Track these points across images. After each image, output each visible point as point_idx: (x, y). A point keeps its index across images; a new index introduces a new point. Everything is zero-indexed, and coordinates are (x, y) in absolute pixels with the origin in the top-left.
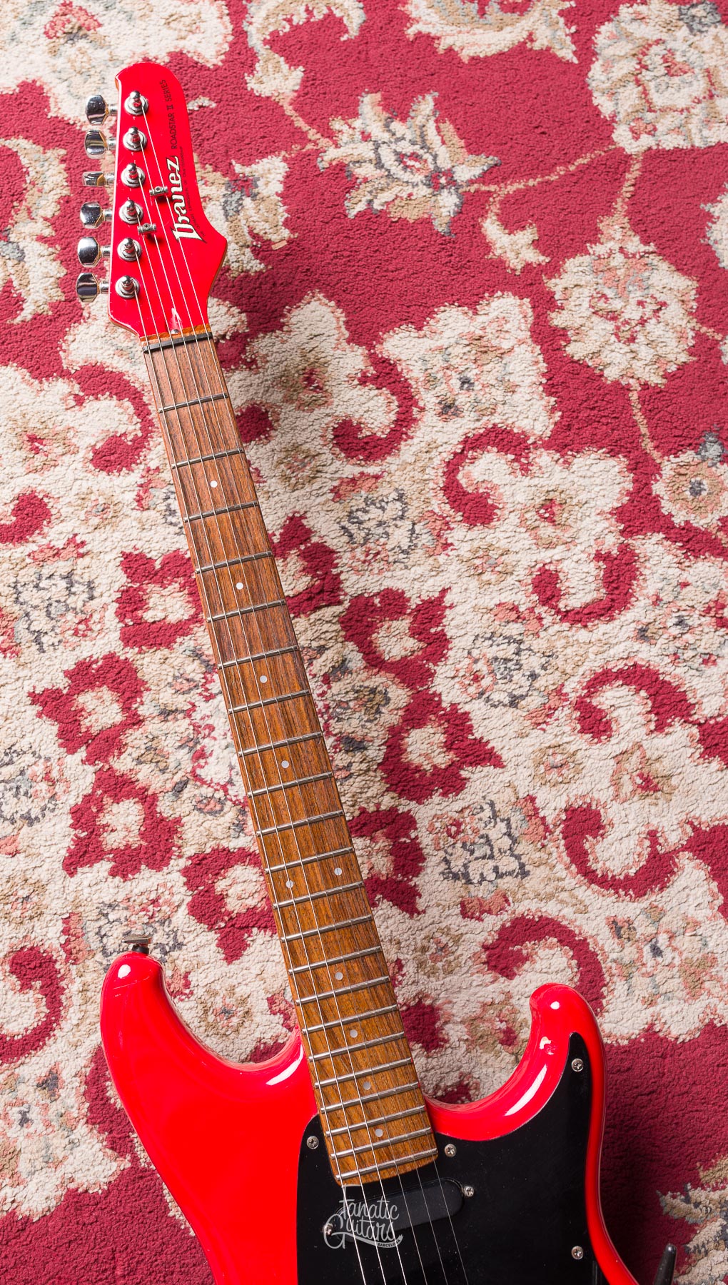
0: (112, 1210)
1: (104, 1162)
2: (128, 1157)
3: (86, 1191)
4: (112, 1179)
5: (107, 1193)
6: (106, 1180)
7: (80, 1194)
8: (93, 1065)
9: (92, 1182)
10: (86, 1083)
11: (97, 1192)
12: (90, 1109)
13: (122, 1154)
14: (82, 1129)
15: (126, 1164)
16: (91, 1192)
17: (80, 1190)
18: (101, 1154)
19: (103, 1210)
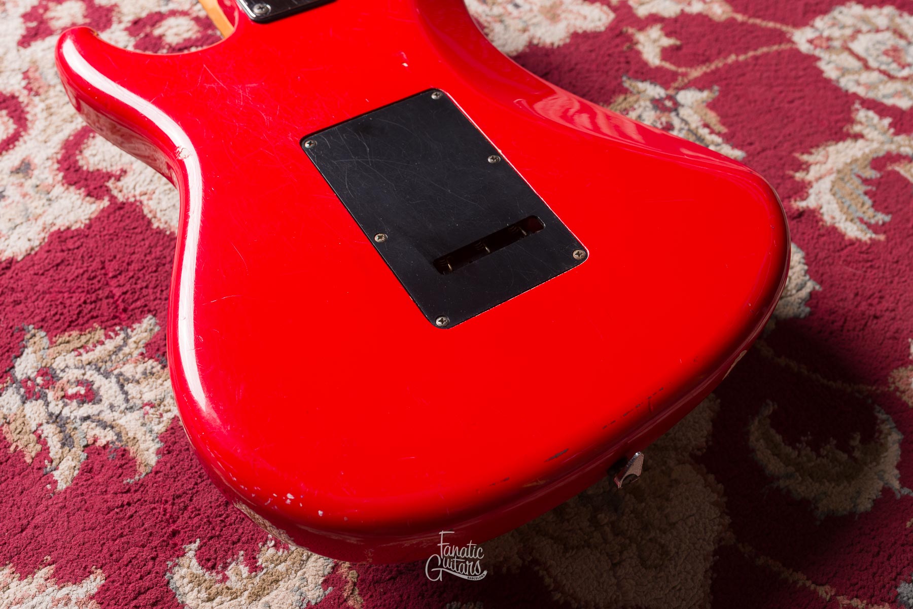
0: (96, 235)
1: (83, 207)
2: (106, 199)
3: (68, 228)
4: (93, 216)
5: (89, 227)
6: (87, 217)
7: (62, 232)
8: (63, 151)
9: (72, 222)
10: (58, 162)
11: (80, 227)
12: (64, 177)
13: (99, 198)
14: (59, 190)
15: (106, 203)
16: (73, 228)
17: (62, 229)
18: (79, 202)
19: (87, 236)
